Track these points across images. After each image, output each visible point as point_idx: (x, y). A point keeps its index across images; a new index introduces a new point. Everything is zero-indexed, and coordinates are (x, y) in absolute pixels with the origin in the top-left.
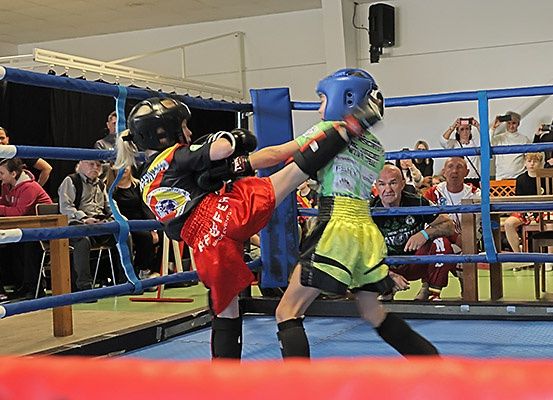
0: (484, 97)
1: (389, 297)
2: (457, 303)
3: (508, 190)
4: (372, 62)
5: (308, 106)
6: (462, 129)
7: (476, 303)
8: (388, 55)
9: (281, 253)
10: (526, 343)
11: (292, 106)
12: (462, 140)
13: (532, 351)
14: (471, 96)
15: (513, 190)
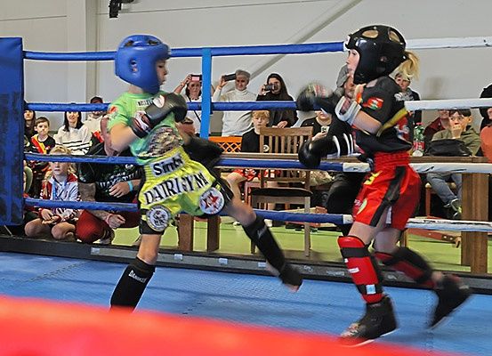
0: (208, 54)
1: (107, 241)
2: (172, 251)
3: (234, 146)
4: (111, 17)
5: (40, 56)
6: (193, 85)
7: (191, 253)
8: (127, 11)
9: (6, 193)
10: (233, 294)
11: (24, 55)
12: (191, 96)
13: (238, 302)
14: (195, 52)
15: (238, 147)
